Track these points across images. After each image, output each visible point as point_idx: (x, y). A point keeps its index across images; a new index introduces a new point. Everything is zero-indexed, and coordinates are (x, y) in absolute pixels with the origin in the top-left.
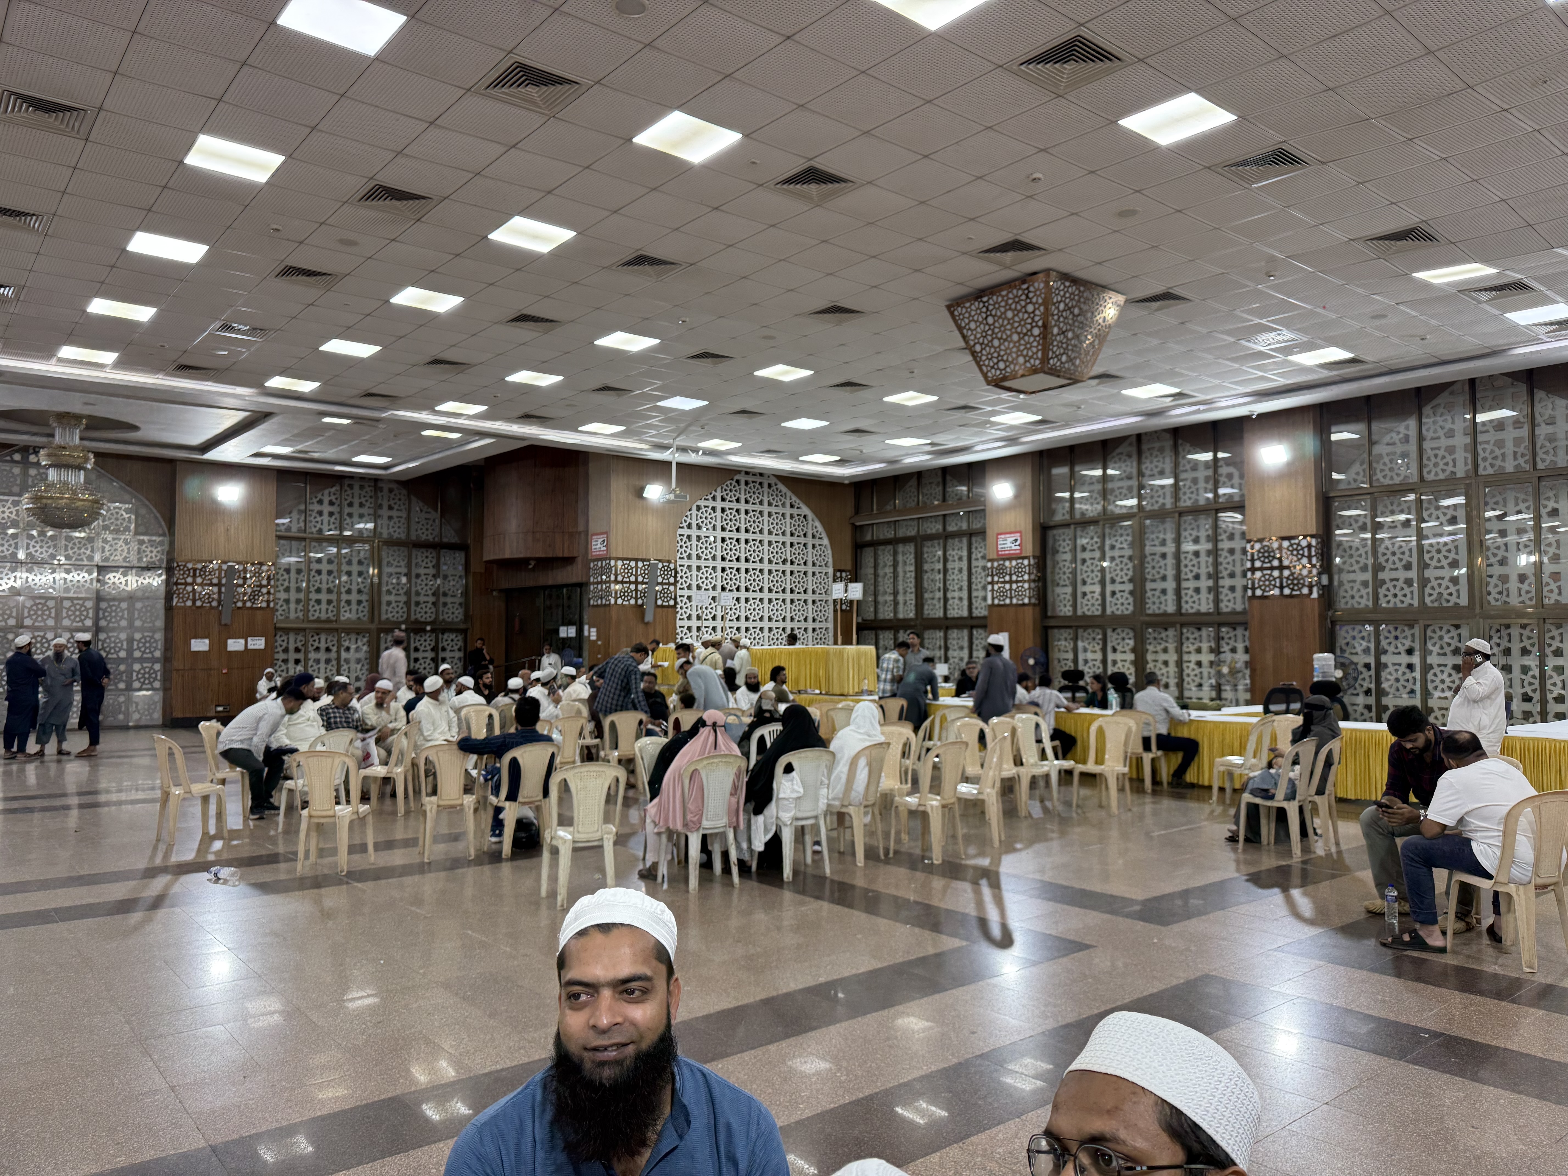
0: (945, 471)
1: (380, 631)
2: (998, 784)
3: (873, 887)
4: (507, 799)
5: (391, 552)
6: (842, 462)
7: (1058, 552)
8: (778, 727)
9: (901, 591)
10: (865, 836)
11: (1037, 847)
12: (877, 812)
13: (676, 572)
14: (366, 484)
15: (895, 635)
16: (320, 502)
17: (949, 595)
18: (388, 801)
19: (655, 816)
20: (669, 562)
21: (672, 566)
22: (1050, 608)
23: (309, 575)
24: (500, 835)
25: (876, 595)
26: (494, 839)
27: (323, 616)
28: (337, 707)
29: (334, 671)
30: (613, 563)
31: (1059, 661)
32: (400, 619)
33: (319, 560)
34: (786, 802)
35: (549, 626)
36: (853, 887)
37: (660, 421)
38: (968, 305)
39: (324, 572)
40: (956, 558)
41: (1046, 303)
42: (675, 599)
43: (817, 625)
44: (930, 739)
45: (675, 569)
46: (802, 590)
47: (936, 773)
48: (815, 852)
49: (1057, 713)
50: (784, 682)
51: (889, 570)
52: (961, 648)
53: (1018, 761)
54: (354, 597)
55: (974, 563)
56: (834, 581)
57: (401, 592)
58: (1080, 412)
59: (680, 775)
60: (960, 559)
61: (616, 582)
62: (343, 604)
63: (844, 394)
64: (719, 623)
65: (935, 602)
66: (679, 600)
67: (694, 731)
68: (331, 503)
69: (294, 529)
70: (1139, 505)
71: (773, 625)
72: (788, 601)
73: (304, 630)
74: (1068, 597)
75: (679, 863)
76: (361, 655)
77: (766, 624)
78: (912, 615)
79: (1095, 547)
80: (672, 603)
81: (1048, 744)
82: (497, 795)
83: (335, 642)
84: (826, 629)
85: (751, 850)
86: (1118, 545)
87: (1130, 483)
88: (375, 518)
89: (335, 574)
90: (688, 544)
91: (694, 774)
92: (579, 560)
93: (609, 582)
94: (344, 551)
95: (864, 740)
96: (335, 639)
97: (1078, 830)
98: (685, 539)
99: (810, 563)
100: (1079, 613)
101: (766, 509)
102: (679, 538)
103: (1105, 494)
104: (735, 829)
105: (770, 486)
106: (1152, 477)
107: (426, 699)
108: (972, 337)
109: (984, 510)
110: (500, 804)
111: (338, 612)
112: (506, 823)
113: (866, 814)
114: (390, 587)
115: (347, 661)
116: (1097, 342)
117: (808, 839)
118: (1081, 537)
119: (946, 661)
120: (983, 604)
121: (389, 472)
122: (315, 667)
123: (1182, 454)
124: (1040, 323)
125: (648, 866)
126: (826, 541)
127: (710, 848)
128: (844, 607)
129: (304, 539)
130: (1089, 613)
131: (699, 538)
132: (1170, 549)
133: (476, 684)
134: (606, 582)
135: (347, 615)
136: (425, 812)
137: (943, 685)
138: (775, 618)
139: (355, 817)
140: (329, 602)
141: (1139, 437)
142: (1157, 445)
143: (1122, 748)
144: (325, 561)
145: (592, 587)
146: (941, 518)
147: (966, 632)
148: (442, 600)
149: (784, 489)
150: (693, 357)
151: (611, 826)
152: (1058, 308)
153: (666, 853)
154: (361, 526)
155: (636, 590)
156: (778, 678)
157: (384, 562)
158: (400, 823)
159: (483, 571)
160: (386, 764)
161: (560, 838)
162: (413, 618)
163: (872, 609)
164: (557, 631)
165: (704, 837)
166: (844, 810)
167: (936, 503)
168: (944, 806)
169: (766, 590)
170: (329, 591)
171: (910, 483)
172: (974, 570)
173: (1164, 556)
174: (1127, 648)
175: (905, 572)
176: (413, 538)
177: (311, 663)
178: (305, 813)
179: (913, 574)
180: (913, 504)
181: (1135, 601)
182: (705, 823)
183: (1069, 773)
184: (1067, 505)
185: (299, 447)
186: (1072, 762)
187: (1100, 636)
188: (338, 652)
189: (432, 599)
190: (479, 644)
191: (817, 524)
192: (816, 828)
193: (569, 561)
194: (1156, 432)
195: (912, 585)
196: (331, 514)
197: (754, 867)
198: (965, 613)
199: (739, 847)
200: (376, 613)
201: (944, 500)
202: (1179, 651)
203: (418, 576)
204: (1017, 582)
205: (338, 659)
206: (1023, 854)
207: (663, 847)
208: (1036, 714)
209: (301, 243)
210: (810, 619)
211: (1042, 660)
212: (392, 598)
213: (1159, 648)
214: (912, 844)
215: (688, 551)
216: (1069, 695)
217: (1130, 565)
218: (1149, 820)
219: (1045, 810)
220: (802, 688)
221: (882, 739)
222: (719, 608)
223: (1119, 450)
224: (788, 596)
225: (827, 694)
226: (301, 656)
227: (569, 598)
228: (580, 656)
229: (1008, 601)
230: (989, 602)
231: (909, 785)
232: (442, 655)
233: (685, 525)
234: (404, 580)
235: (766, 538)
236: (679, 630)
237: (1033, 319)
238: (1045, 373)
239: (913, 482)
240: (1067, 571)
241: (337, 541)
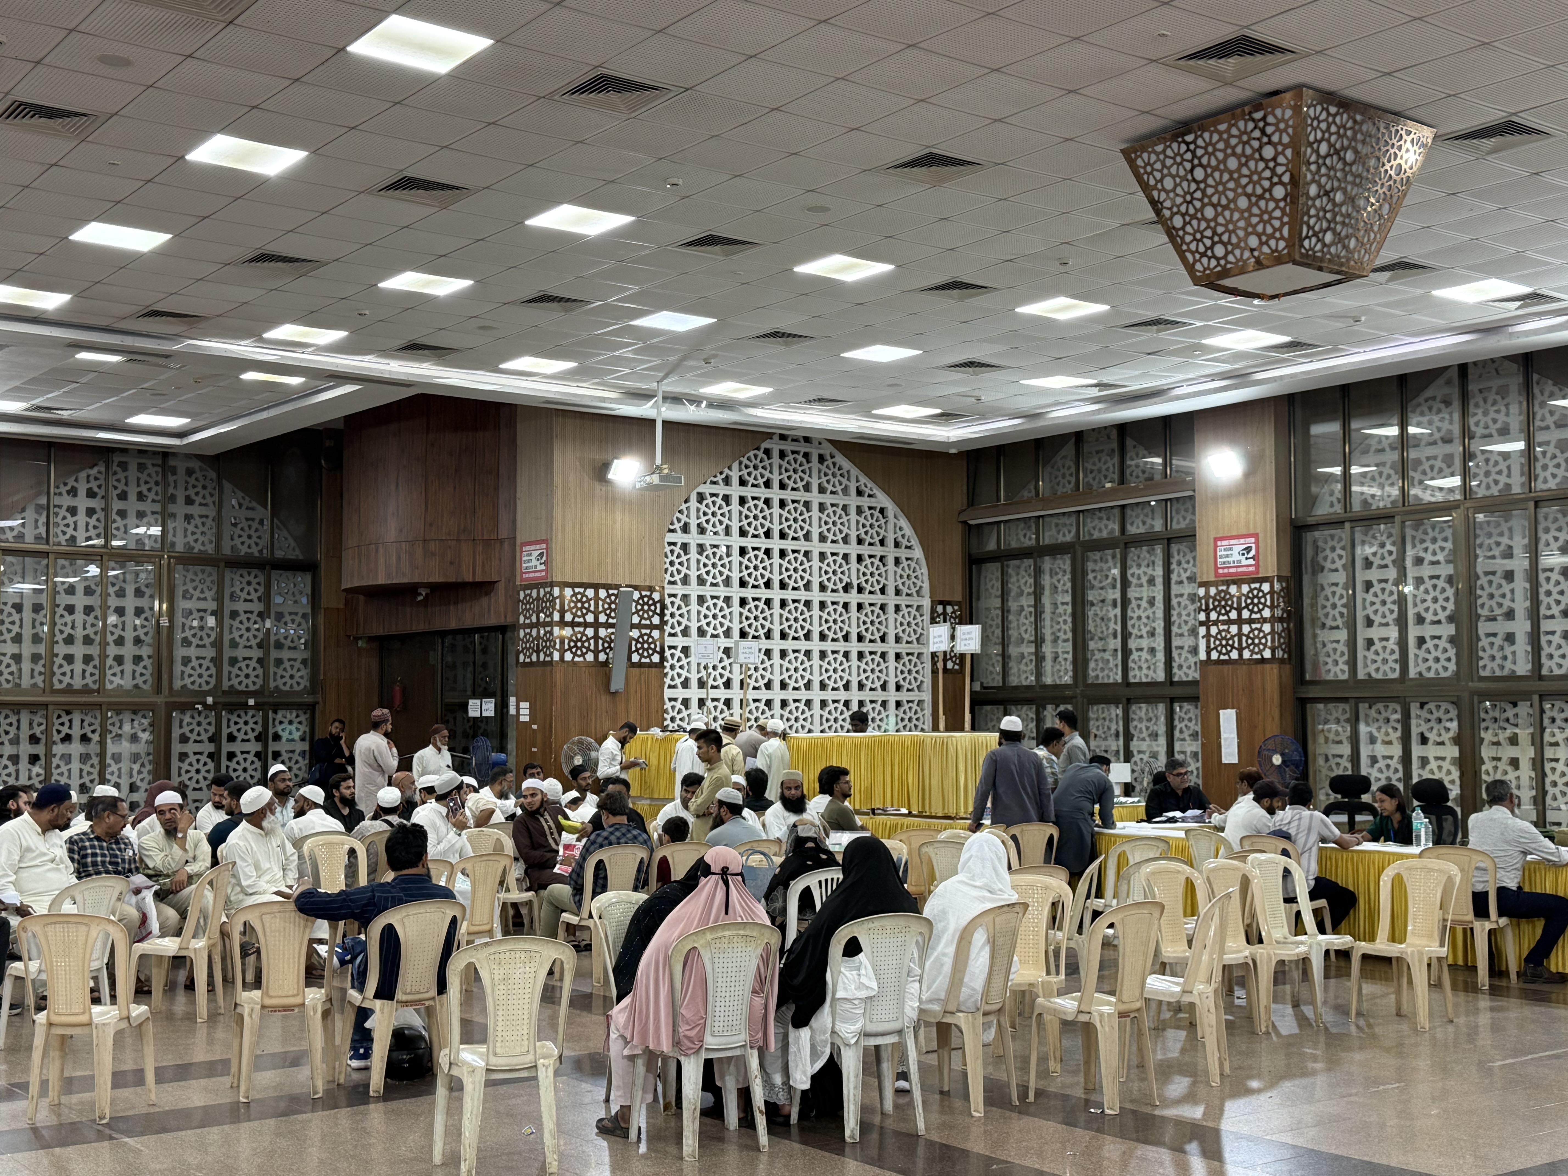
0: (1123, 429)
1: (172, 707)
2: (1218, 976)
3: (1000, 1155)
4: (377, 996)
5: (190, 575)
6: (946, 417)
7: (1322, 569)
8: (835, 874)
9: (1048, 638)
10: (985, 1065)
11: (1287, 1086)
12: (1006, 1022)
13: (664, 607)
14: (149, 462)
15: (1038, 714)
16: (73, 492)
17: (1132, 644)
18: (181, 997)
19: (625, 1027)
20: (651, 589)
21: (656, 596)
22: (1308, 667)
23: (54, 613)
24: (366, 1056)
25: (1004, 643)
26: (355, 1063)
27: (78, 683)
28: (98, 838)
29: (95, 776)
30: (556, 591)
31: (1327, 760)
32: (205, 688)
33: (71, 590)
34: (848, 1006)
35: (452, 698)
36: (965, 1153)
37: (635, 352)
38: (1159, 148)
39: (79, 609)
40: (1144, 580)
41: (1295, 144)
42: (662, 653)
43: (903, 696)
44: (1099, 895)
45: (662, 601)
46: (877, 636)
47: (1110, 953)
48: (899, 1092)
49: (1321, 849)
50: (846, 795)
51: (1027, 602)
52: (1154, 736)
53: (1254, 937)
54: (128, 650)
55: (1175, 589)
56: (933, 621)
57: (207, 641)
58: (1357, 328)
59: (668, 959)
60: (1151, 581)
61: (563, 623)
62: (110, 662)
63: (948, 301)
64: (735, 694)
65: (1107, 656)
66: (668, 653)
67: (690, 883)
68: (91, 494)
69: (29, 538)
70: (1465, 488)
71: (829, 695)
72: (854, 656)
73: (45, 705)
74: (1342, 647)
75: (667, 1107)
76: (141, 748)
77: (816, 695)
78: (1067, 679)
79: (1388, 560)
80: (656, 658)
81: (1306, 906)
82: (361, 989)
83: (97, 726)
84: (920, 702)
85: (788, 1087)
86: (1428, 557)
87: (1448, 449)
88: (164, 518)
89: (98, 612)
90: (684, 558)
91: (691, 957)
92: (501, 587)
93: (551, 624)
94: (111, 573)
95: (983, 899)
96: (97, 722)
97: (1358, 1056)
98: (677, 550)
99: (891, 590)
100: (1361, 675)
101: (815, 498)
102: (668, 549)
103: (1404, 469)
104: (762, 1052)
105: (822, 459)
106: (1488, 437)
107: (244, 824)
108: (1168, 204)
109: (1192, 498)
110: (366, 1005)
111: (103, 675)
112: (376, 1035)
113: (986, 1026)
114: (188, 634)
115: (117, 758)
116: (1386, 207)
117: (888, 1069)
118: (1363, 543)
119: (1127, 760)
120: (1192, 660)
121: (186, 441)
122: (64, 769)
123: (1539, 398)
124: (1286, 178)
125: (613, 1113)
126: (918, 553)
127: (718, 1083)
128: (950, 665)
129: (46, 554)
130: (1379, 676)
131: (701, 548)
132: (1520, 563)
133: (329, 797)
134: (545, 624)
135: (117, 680)
136: (241, 1017)
137: (1123, 799)
138: (831, 684)
139: (124, 1025)
140: (87, 659)
141: (1463, 369)
142: (1495, 383)
143: (1438, 914)
144: (80, 590)
145: (522, 633)
146: (1117, 512)
147: (1161, 708)
148: (274, 654)
149: (846, 464)
150: (690, 244)
151: (550, 1044)
152: (1317, 152)
153: (644, 1091)
154: (141, 530)
155: (596, 637)
156: (837, 788)
157: (179, 592)
158: (202, 1032)
159: (342, 606)
160: (178, 933)
161: (465, 1063)
162: (226, 685)
163: (998, 669)
164: (465, 707)
165: (709, 1065)
166: (948, 1019)
167: (1108, 485)
168: (1122, 1015)
169: (816, 636)
170: (87, 640)
171: (1063, 452)
172: (1174, 602)
173: (1509, 576)
174: (1446, 737)
175: (1055, 605)
176: (227, 551)
177: (55, 761)
178: (41, 1018)
179: (1069, 609)
180: (1069, 488)
181: (1457, 655)
182: (710, 1041)
183: (1344, 955)
184: (1339, 486)
185: (37, 401)
186: (1348, 938)
187: (1398, 716)
188: (102, 743)
189: (256, 653)
190: (334, 729)
191: (903, 522)
192: (900, 1049)
193: (484, 588)
194: (1493, 360)
195: (1068, 627)
196: (90, 512)
197: (794, 1118)
198: (1161, 676)
199: (767, 1082)
200: (165, 677)
201: (1122, 481)
202: (1538, 741)
203: (234, 614)
204: (1250, 621)
205: (102, 755)
206: (1263, 1097)
207: (639, 1081)
208: (1285, 853)
209: (38, 63)
210: (892, 686)
211: (1296, 757)
212: (192, 652)
213: (1503, 736)
214: (1069, 1079)
215: (684, 570)
216: (1344, 818)
217: (1450, 592)
218: (1485, 1039)
219: (1302, 1021)
220: (878, 805)
221: (1014, 898)
222: (736, 668)
223: (1428, 393)
224: (854, 647)
225: (920, 815)
226: (40, 750)
227: (485, 651)
228: (502, 749)
229: (1234, 655)
230: (1203, 656)
231: (1062, 977)
232: (273, 747)
233: (677, 526)
234: (211, 621)
235: (816, 547)
236: (668, 705)
237: (1273, 171)
238: (1295, 263)
239: (1069, 450)
240: (1339, 603)
241: (98, 556)
